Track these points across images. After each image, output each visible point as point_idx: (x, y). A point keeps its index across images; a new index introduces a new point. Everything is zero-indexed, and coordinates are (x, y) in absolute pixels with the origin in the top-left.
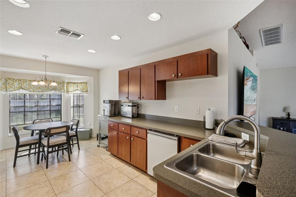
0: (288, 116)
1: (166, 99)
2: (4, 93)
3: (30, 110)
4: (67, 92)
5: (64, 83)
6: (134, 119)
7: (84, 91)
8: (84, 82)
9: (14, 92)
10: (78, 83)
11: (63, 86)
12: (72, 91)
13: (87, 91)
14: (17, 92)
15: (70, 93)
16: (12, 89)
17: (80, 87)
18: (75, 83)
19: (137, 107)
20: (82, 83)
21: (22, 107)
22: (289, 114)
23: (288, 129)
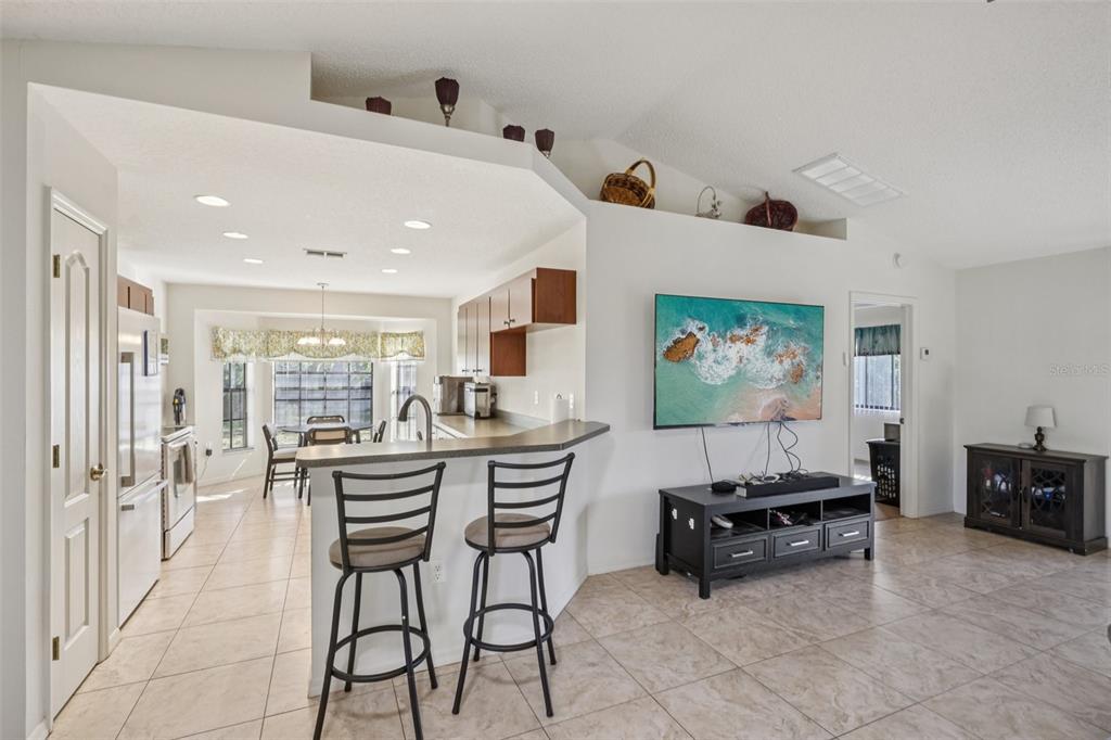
0: (1035, 443)
1: (525, 375)
2: (265, 360)
3: (310, 397)
4: (384, 356)
5: (376, 336)
6: (482, 423)
7: (417, 353)
8: (416, 333)
9: (280, 358)
10: (403, 335)
11: (374, 343)
12: (392, 354)
13: (422, 355)
14: (285, 358)
15: (388, 359)
16: (276, 352)
17: (409, 343)
18: (398, 335)
19: (489, 393)
20: (411, 334)
21: (295, 389)
22: (1040, 435)
23: (1015, 488)
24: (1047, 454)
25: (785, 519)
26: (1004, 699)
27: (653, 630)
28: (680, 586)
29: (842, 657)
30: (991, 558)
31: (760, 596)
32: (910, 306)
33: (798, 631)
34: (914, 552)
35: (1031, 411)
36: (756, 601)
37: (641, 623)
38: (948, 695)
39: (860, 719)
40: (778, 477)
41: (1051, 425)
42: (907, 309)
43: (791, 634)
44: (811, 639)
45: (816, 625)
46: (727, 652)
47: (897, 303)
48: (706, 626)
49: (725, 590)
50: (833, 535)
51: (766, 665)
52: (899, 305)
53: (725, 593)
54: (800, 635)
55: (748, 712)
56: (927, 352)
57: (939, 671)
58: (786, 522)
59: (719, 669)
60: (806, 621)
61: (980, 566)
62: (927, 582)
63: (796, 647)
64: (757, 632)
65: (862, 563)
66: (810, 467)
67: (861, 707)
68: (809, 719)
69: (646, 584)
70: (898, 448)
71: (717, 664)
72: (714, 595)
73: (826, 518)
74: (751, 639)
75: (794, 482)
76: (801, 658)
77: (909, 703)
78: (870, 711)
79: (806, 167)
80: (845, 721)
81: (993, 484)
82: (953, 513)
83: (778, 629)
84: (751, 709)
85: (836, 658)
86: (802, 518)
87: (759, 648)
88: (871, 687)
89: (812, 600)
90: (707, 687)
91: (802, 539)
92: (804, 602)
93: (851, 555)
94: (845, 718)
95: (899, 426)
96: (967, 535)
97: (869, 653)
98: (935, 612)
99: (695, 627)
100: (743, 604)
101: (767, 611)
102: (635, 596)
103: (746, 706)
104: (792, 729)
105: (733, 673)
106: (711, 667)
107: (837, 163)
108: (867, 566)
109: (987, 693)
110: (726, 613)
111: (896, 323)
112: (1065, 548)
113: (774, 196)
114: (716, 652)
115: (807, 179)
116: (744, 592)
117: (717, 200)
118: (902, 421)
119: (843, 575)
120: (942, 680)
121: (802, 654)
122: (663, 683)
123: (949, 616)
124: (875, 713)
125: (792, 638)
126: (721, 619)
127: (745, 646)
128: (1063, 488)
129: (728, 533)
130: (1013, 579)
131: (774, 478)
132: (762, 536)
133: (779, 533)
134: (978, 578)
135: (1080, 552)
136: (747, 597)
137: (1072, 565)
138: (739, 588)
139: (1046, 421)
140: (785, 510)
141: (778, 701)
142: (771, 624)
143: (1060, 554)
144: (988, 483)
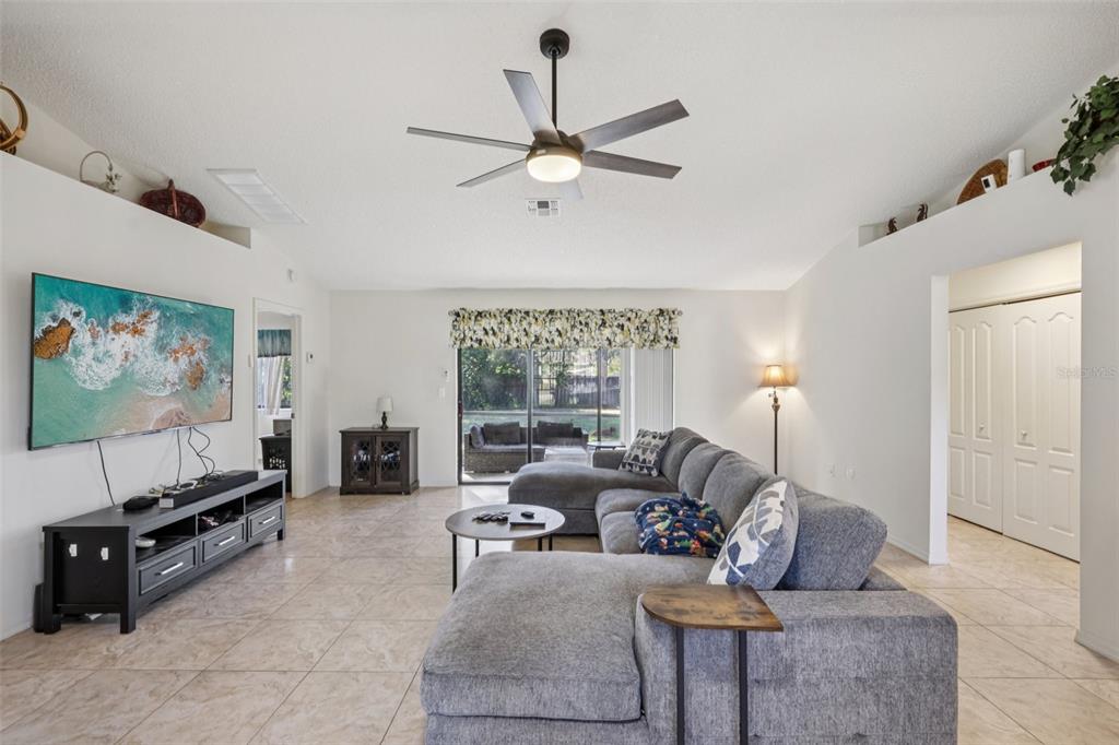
0: (381, 424)
22: (384, 419)
23: (372, 457)
24: (389, 430)
25: (211, 521)
26: (399, 592)
27: (74, 691)
28: (87, 634)
29: (292, 618)
30: (364, 511)
31: (195, 604)
32: (299, 317)
33: (246, 616)
34: (312, 523)
35: (380, 401)
36: (192, 611)
37: (50, 693)
38: (368, 607)
39: (322, 650)
40: (195, 483)
41: (390, 410)
42: (297, 320)
43: (240, 621)
44: (260, 617)
45: (260, 604)
46: (182, 666)
47: (287, 312)
48: (146, 655)
49: (150, 615)
50: (255, 524)
51: (227, 656)
52: (289, 314)
53: (152, 619)
54: (249, 618)
55: (230, 697)
56: (311, 356)
57: (359, 595)
58: (213, 524)
59: (182, 682)
60: (249, 606)
61: (358, 519)
62: (330, 541)
63: (249, 629)
64: (207, 635)
65: (275, 544)
66: (224, 467)
67: (318, 643)
68: (285, 672)
69: (31, 653)
70: (289, 440)
71: (178, 680)
72: (141, 625)
73: (248, 512)
74: (204, 643)
75: (212, 484)
76: (258, 635)
77: (347, 623)
78: (326, 641)
79: (221, 171)
80: (312, 657)
81: (359, 458)
82: (329, 487)
83: (226, 624)
84: (232, 694)
85: (288, 620)
86: (228, 516)
87: (215, 646)
88: (320, 627)
89: (247, 588)
90: (178, 702)
91: (226, 537)
92: (241, 592)
93: (266, 541)
94: (311, 655)
95: (290, 421)
96: (342, 500)
97: (309, 605)
98: (343, 559)
99: (132, 663)
100: (180, 619)
101: (208, 613)
102: (20, 673)
103: (226, 695)
104: (274, 686)
105: (199, 678)
106: (173, 685)
107: (254, 179)
108: (281, 545)
109: (388, 594)
110: (163, 634)
111: (287, 328)
112: (399, 493)
113: (179, 186)
114: (171, 671)
115: (218, 180)
116: (175, 608)
117: (114, 173)
118: (293, 416)
119: (264, 558)
120: (362, 599)
121: (258, 632)
122: (121, 728)
123: (352, 558)
124: (329, 642)
125: (242, 624)
126: (159, 642)
127: (201, 651)
128: (398, 453)
129: (150, 552)
130: (380, 521)
131: (192, 484)
132: (193, 543)
133: (207, 537)
134: (361, 527)
135: (408, 493)
136: (179, 611)
137: (405, 502)
138: (166, 607)
139: (388, 409)
140: (208, 513)
141: (253, 675)
142: (218, 622)
143: (398, 497)
144: (355, 458)
